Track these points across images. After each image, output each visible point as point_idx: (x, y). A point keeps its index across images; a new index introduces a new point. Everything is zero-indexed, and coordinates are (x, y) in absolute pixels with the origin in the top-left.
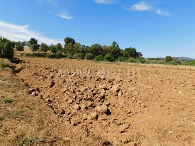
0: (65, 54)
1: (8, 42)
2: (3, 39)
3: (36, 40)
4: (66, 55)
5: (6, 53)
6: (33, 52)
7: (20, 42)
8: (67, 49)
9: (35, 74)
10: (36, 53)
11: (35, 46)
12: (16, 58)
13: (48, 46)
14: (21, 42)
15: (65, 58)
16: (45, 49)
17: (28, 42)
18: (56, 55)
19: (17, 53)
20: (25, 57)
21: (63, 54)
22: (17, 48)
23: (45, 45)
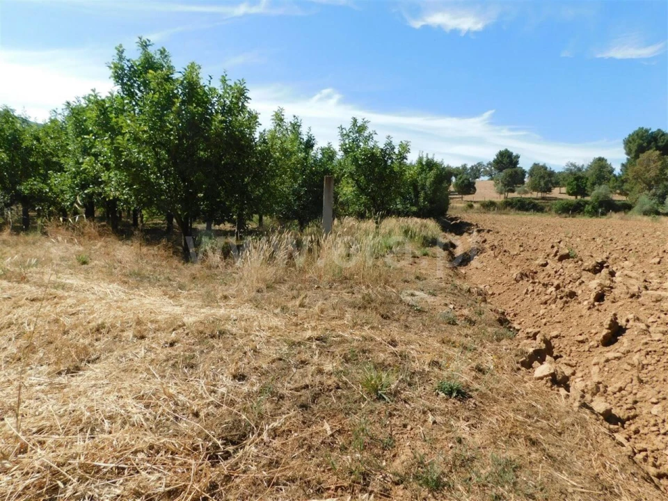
0: (624, 198)
1: (438, 169)
2: (424, 163)
3: (514, 154)
4: (629, 202)
5: (431, 202)
6: (503, 196)
7: (464, 167)
8: (637, 177)
9: (523, 276)
10: (512, 198)
11: (511, 176)
12: (454, 216)
13: (556, 171)
14: (469, 166)
15: (622, 214)
16: (546, 184)
17: (489, 164)
18: (586, 203)
19: (457, 202)
20: (479, 211)
21: (617, 198)
22: (456, 185)
23: (546, 168)
